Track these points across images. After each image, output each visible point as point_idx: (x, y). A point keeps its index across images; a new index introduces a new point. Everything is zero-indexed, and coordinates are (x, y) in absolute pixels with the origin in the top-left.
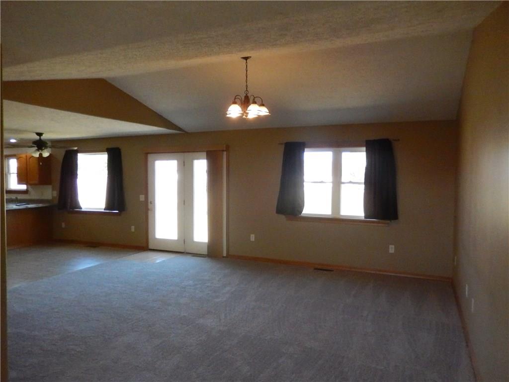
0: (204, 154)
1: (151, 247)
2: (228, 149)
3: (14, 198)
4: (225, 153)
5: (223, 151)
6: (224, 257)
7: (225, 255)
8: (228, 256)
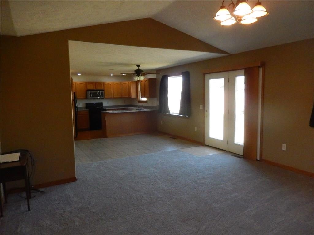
0: (243, 71)
1: (206, 143)
2: (263, 65)
3: (141, 105)
4: (261, 69)
5: (259, 67)
6: (258, 160)
7: (258, 159)
8: (261, 160)
